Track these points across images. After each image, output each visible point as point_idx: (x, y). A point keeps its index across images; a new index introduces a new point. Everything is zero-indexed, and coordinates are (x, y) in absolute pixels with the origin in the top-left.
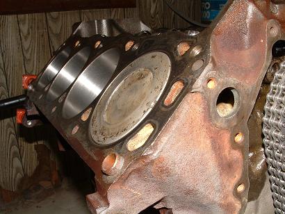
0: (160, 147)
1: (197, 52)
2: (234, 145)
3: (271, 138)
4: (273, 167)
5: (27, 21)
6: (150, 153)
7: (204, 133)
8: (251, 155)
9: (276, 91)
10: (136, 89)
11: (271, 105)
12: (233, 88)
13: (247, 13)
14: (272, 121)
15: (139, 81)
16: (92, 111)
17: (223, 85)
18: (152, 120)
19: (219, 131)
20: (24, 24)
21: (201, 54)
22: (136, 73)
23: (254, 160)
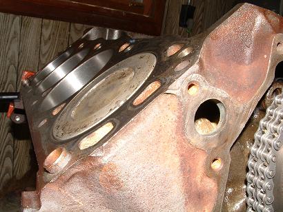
0: (113, 151)
1: (186, 52)
2: (209, 172)
3: (256, 173)
4: (253, 209)
5: (50, 27)
6: (100, 155)
7: (173, 147)
8: (230, 190)
9: (272, 118)
10: (113, 87)
11: (263, 133)
12: (219, 102)
13: (254, 24)
14: (260, 152)
15: (118, 81)
16: (65, 106)
17: (207, 94)
18: (114, 119)
19: (193, 150)
20: (47, 29)
21: (189, 56)
22: (119, 72)
23: (233, 198)
